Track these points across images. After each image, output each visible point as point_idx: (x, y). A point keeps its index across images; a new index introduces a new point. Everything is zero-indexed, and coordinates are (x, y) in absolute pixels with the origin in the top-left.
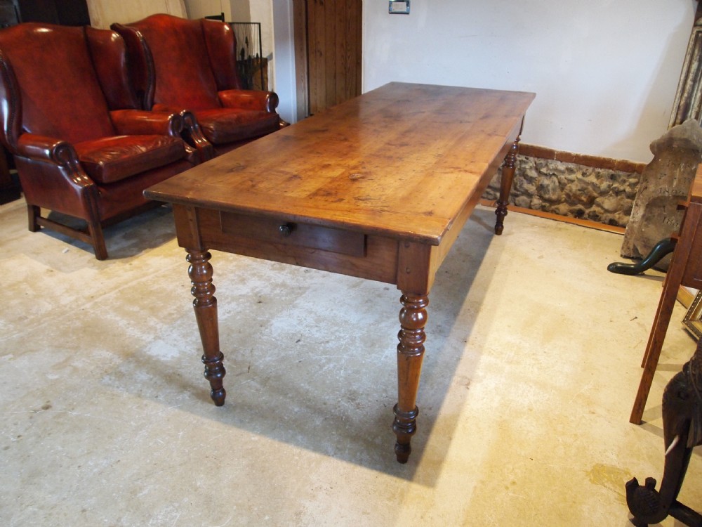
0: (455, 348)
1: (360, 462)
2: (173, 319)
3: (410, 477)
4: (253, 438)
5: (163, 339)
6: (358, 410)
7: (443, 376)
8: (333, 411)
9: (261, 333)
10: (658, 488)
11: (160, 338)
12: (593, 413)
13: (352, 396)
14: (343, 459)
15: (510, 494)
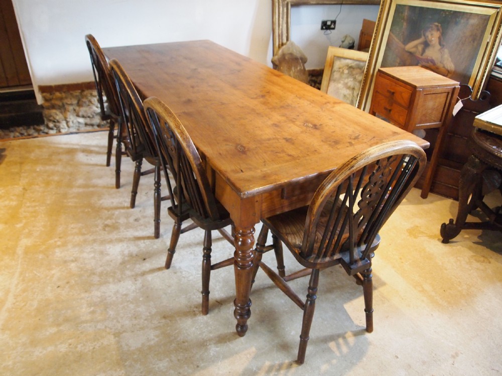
5: (124, 331)
11: (120, 334)
15: (407, 264)
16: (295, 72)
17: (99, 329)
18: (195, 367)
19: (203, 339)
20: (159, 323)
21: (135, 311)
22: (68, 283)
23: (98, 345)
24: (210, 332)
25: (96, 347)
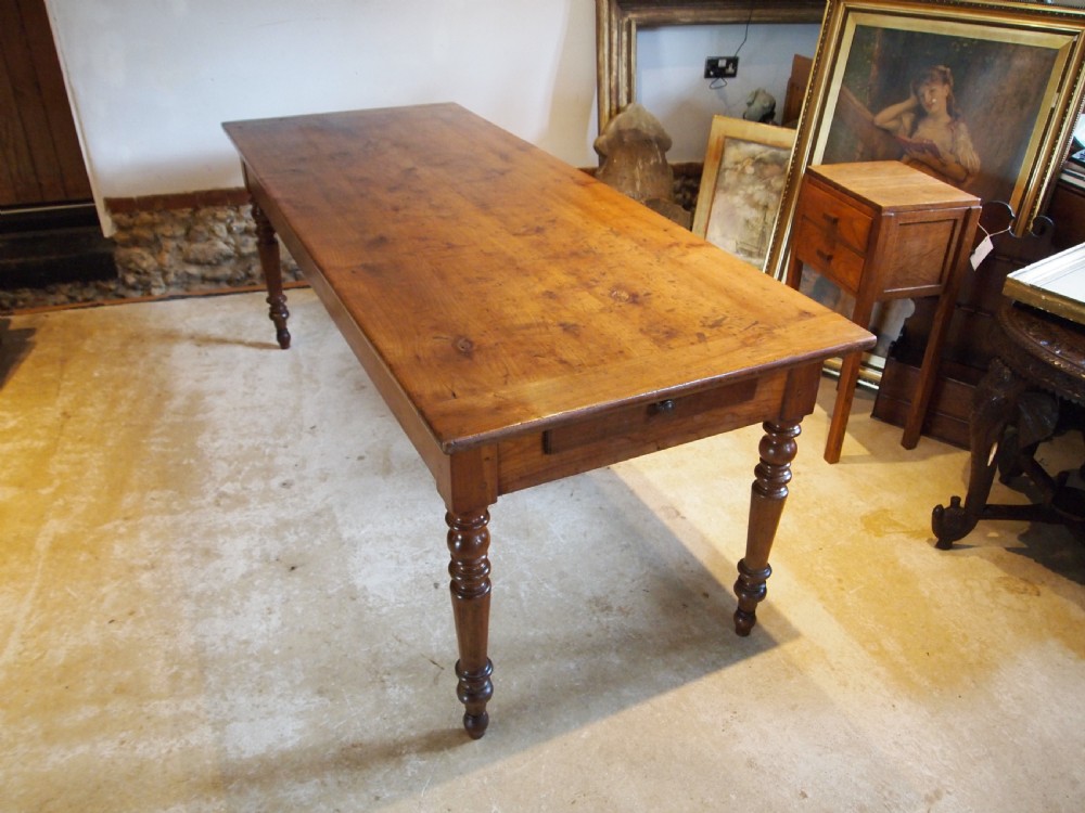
0: (610, 481)
1: (716, 666)
2: (193, 680)
3: (770, 643)
4: (583, 736)
5: (235, 719)
6: (630, 616)
7: (646, 520)
8: (609, 636)
9: (370, 609)
10: (962, 503)
11: (224, 723)
13: (601, 605)
14: (698, 676)
15: (851, 592)
16: (643, 170)
17: (185, 713)
18: (373, 798)
19: (395, 741)
20: (308, 703)
21: (261, 677)
22: (131, 613)
23: (178, 745)
24: (412, 727)
25: (175, 749)
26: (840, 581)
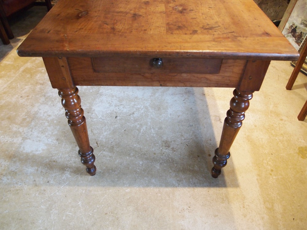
0: (201, 100)
1: (195, 185)
2: (28, 122)
3: (224, 185)
4: (127, 191)
5: (29, 139)
6: (175, 152)
7: (205, 118)
8: (162, 157)
9: (91, 118)
11: (27, 139)
12: (282, 120)
13: (167, 144)
14: (184, 186)
15: (274, 177)
17: (19, 131)
19: (67, 165)
20: (52, 142)
21: (45, 128)
23: (10, 141)
26: (272, 170)
